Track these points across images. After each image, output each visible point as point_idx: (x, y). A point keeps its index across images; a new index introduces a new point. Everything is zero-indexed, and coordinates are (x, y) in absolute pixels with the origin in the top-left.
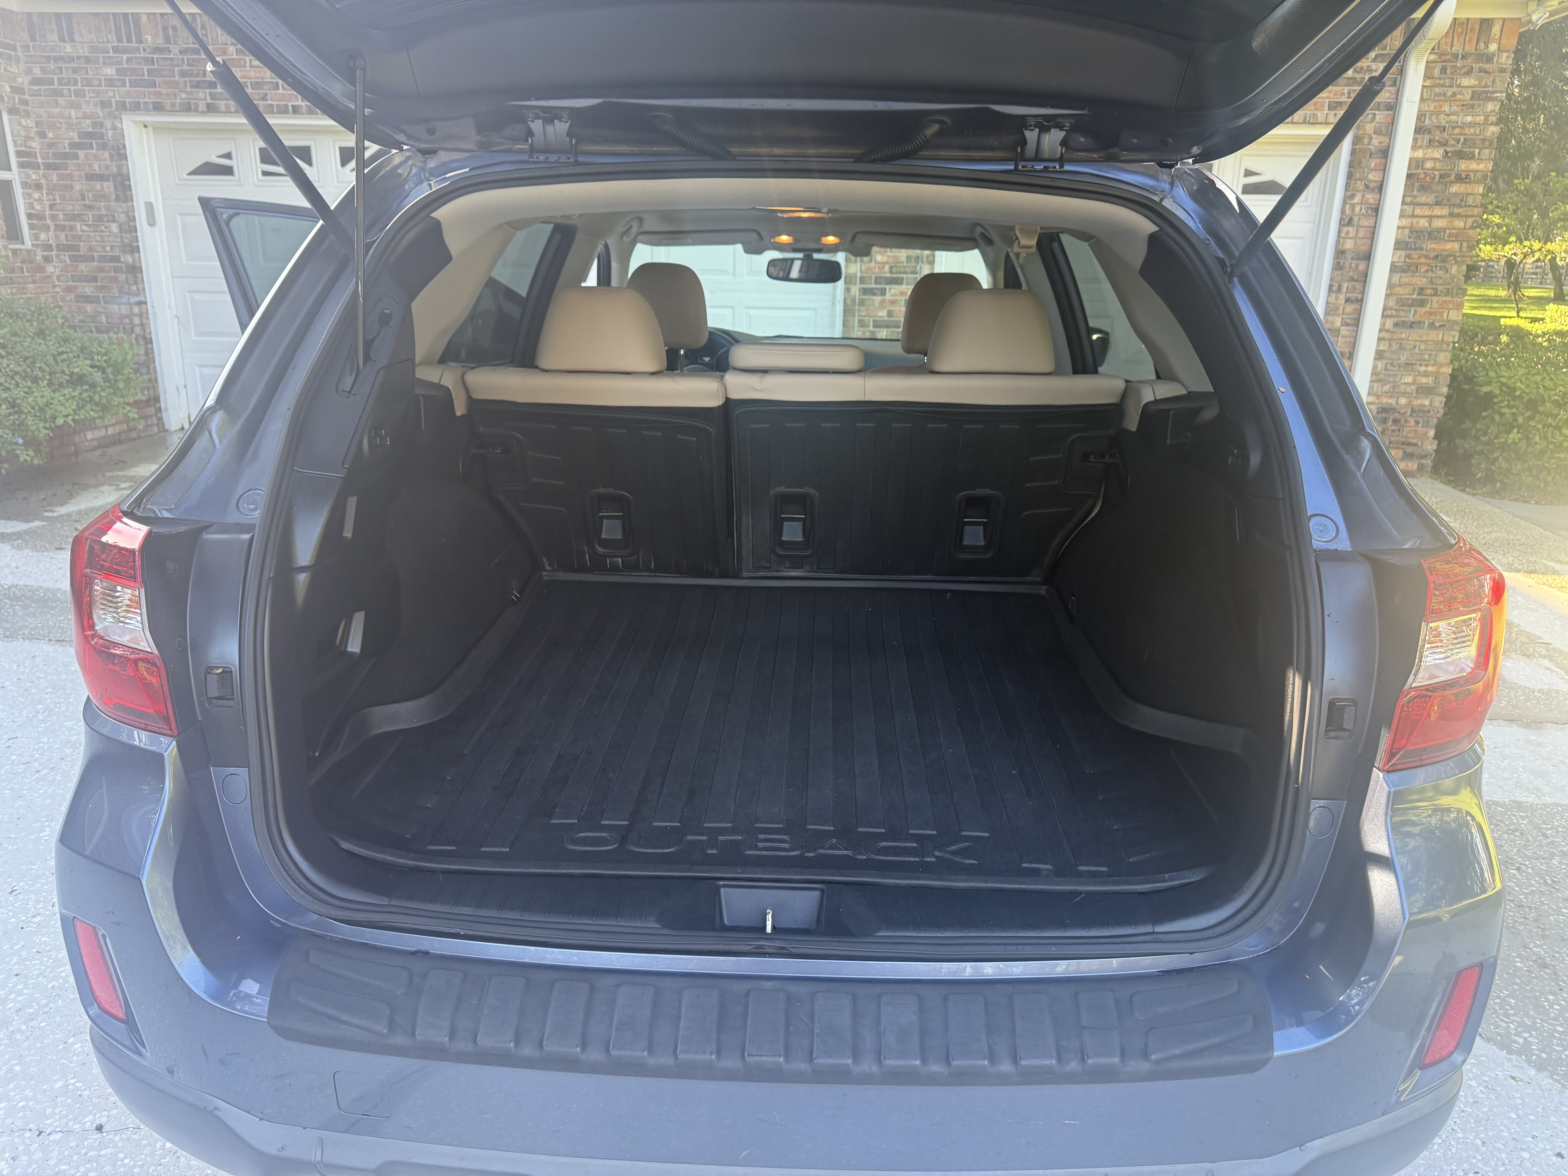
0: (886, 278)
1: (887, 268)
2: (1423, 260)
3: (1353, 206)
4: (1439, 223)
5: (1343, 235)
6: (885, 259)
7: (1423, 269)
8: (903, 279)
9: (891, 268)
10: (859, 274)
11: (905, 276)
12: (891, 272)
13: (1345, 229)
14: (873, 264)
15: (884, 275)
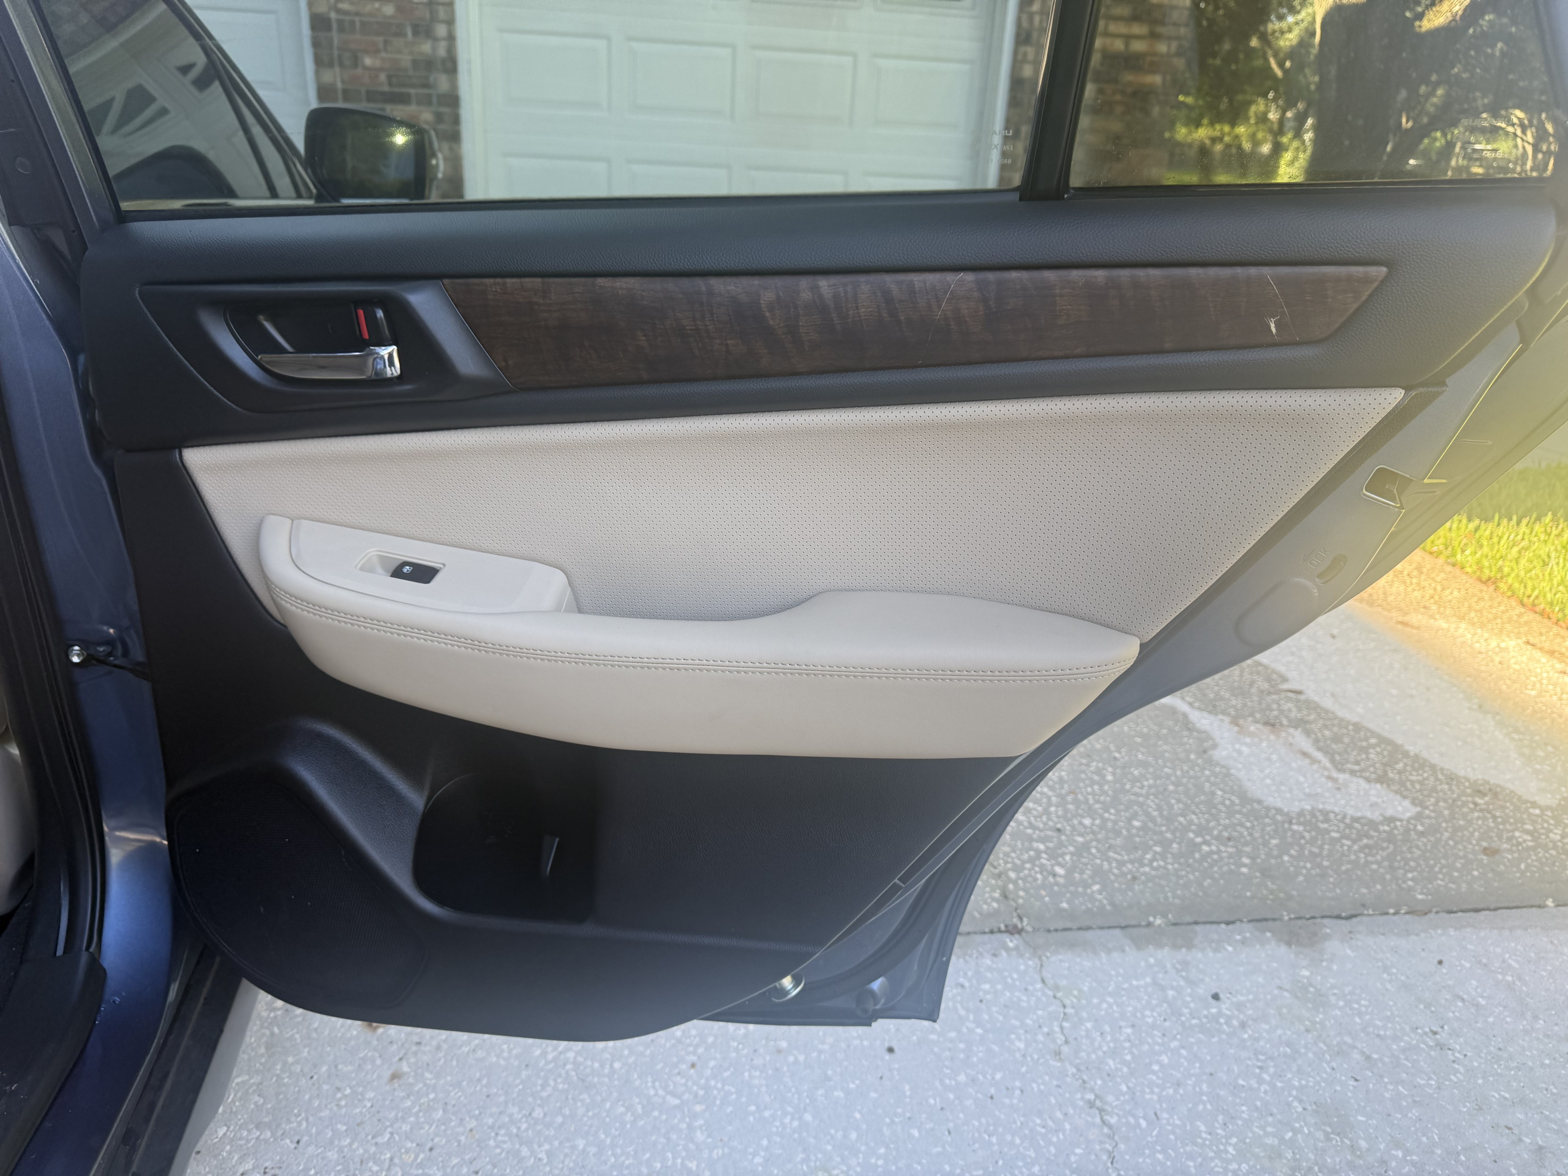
0: (383, 93)
1: (383, 77)
2: (1118, 97)
3: (1031, 17)
4: (1138, 46)
5: (1020, 57)
6: (378, 63)
7: (1119, 109)
8: (409, 95)
9: (389, 78)
10: (339, 85)
11: (413, 91)
12: (390, 84)
13: (1022, 49)
14: (359, 71)
15: (381, 89)
